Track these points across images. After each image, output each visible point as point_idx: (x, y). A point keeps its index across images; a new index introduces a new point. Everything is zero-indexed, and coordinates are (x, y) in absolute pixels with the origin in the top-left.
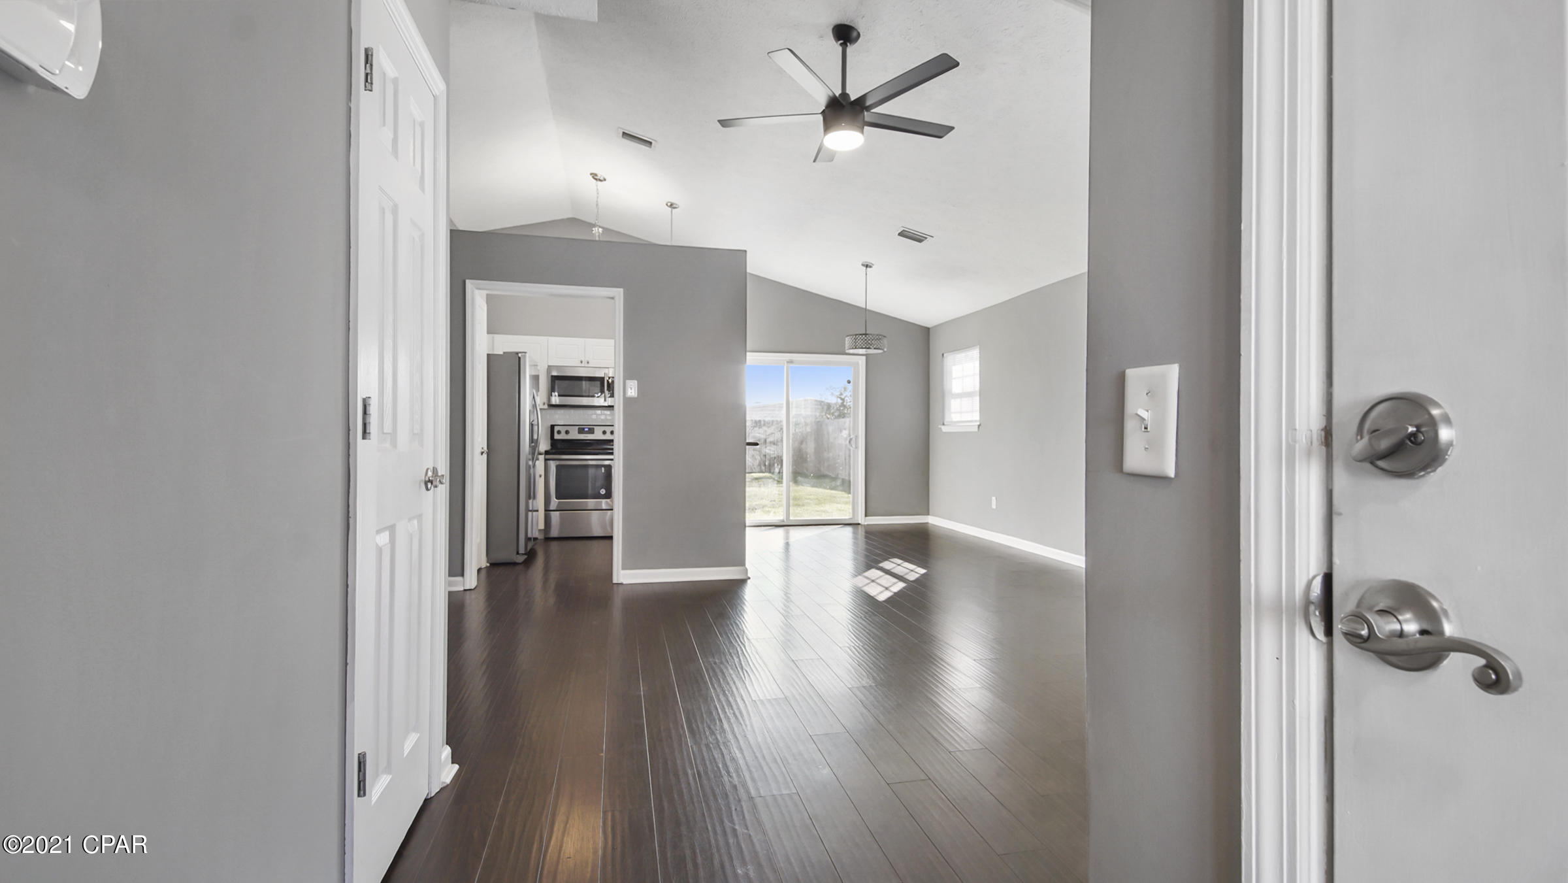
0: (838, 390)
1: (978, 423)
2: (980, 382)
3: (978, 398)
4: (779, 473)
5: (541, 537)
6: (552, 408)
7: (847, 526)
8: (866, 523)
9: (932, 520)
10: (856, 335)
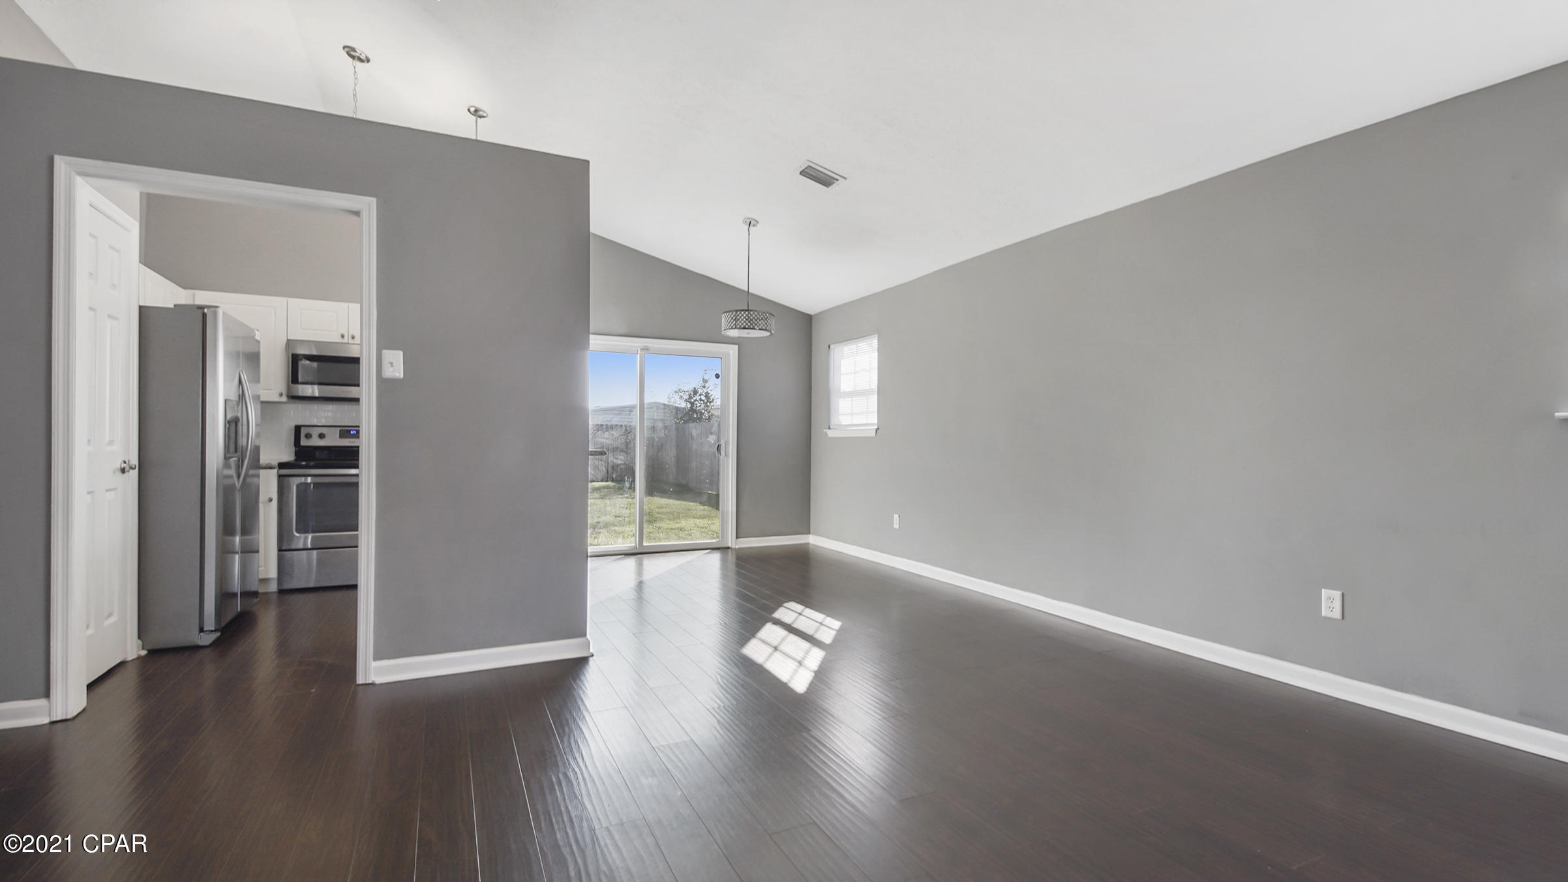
0: (687, 393)
1: (876, 427)
2: (879, 379)
3: (875, 397)
4: (630, 488)
5: (273, 587)
6: (293, 401)
7: (714, 551)
8: (737, 547)
9: (812, 540)
10: (737, 311)
